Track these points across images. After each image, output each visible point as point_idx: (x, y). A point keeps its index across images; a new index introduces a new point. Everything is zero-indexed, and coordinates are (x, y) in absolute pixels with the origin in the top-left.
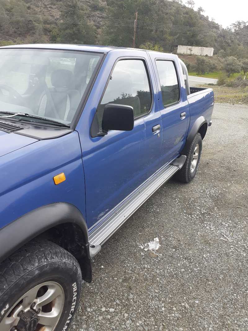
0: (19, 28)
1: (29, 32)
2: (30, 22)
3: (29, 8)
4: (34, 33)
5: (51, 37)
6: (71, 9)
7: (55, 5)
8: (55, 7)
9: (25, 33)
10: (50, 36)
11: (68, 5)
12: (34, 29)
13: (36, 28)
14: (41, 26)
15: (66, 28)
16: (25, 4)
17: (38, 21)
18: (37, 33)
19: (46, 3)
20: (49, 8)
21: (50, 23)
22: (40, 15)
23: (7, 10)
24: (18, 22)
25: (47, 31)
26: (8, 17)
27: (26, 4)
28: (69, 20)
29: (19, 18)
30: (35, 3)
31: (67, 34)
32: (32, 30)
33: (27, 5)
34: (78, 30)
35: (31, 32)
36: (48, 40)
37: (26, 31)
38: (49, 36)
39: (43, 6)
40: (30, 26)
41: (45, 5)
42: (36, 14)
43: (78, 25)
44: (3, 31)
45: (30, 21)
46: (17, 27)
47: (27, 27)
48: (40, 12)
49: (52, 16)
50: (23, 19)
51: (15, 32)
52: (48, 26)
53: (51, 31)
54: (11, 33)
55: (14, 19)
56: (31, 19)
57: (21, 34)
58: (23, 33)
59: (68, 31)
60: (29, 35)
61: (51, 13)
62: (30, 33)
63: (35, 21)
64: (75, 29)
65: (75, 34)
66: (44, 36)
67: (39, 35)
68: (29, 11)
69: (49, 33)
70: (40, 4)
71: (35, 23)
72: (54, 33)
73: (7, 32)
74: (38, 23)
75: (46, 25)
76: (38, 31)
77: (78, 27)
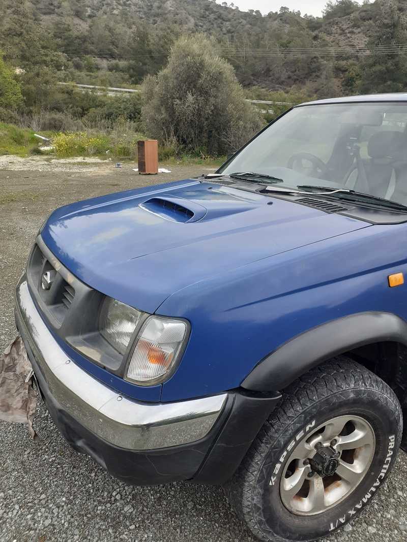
0: (295, 71)
1: (311, 75)
2: (315, 60)
3: (315, 38)
4: (318, 76)
5: (345, 80)
6: (388, 30)
7: (359, 27)
8: (359, 30)
9: (305, 78)
10: (343, 79)
11: (384, 24)
12: (319, 70)
13: (322, 68)
14: (331, 64)
15: (374, 64)
16: (310, 32)
17: (327, 57)
18: (323, 77)
19: (344, 27)
20: (349, 33)
21: (347, 58)
22: (332, 46)
23: (282, 45)
24: (295, 62)
25: (340, 70)
26: (283, 56)
27: (312, 33)
28: (382, 50)
29: (300, 56)
30: (326, 29)
31: (374, 72)
32: (315, 72)
33: (314, 34)
34: (396, 65)
35: (314, 74)
36: (341, 86)
37: (306, 74)
38: (342, 78)
39: (339, 31)
40: (314, 65)
41: (343, 30)
42: (325, 45)
43: (397, 55)
44: (272, 77)
45: (315, 57)
46: (293, 70)
47: (309, 68)
48: (332, 42)
49: (353, 46)
50: (304, 56)
51: (289, 78)
52: (343, 63)
53: (346, 71)
54: (283, 79)
55: (291, 57)
56: (317, 54)
57: (298, 80)
58: (301, 78)
59: (378, 68)
60: (311, 80)
61: (350, 42)
62: (311, 77)
63: (322, 57)
64: (390, 63)
65: (388, 70)
66: (334, 80)
67: (326, 79)
68: (316, 42)
69: (342, 73)
70: (334, 29)
71: (322, 60)
72: (352, 73)
73: (278, 79)
74: (327, 60)
75: (339, 62)
76: (324, 73)
77: (397, 59)
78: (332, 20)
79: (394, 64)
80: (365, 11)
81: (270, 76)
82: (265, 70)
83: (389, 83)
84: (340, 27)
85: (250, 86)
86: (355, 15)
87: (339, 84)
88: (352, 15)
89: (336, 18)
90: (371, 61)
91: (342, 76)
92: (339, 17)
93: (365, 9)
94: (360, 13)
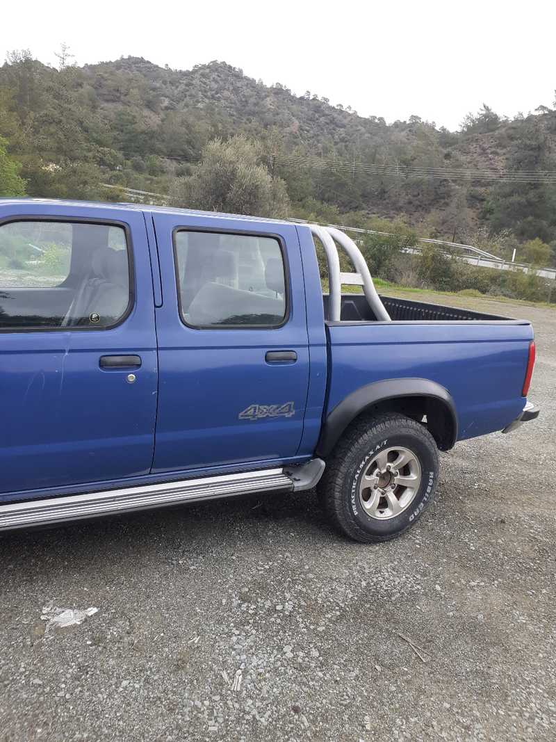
0: (419, 194)
1: (438, 202)
2: (445, 183)
3: (447, 156)
4: (447, 204)
5: (482, 212)
6: (531, 152)
7: (505, 147)
8: (504, 151)
9: (430, 204)
10: (480, 210)
11: (526, 145)
12: (449, 196)
13: (452, 194)
14: (461, 191)
15: (510, 194)
16: (440, 149)
17: (459, 180)
18: (453, 205)
19: (486, 146)
20: (491, 153)
21: (488, 184)
22: (468, 168)
23: (404, 162)
24: (418, 184)
25: (478, 199)
26: (403, 175)
27: (443, 150)
28: (522, 177)
29: (426, 178)
30: (462, 147)
31: (510, 204)
32: (444, 198)
33: (445, 151)
35: (443, 201)
36: (476, 218)
37: (433, 200)
38: (478, 209)
39: (479, 150)
40: (443, 189)
41: (484, 150)
42: (460, 166)
43: (542, 184)
44: (387, 201)
45: (445, 180)
46: (416, 193)
47: (436, 192)
48: (469, 163)
49: (495, 169)
50: (430, 177)
51: (410, 203)
52: (481, 190)
53: (483, 200)
54: (400, 204)
55: (413, 177)
56: (447, 176)
57: (420, 206)
58: (425, 205)
59: (516, 198)
60: (437, 208)
61: (491, 164)
62: (438, 205)
63: (454, 181)
64: (531, 194)
65: (530, 204)
66: (467, 210)
67: (458, 208)
68: (448, 161)
69: (479, 203)
70: (472, 148)
71: (453, 184)
72: (490, 203)
73: (394, 203)
74: (459, 185)
75: (476, 189)
76: (455, 200)
77: (541, 190)
78: (470, 136)
79: (537, 196)
80: (514, 128)
81: (385, 200)
82: (379, 190)
83: (530, 218)
84: (480, 146)
85: (357, 210)
86: (500, 131)
87: (474, 215)
88: (497, 133)
89: (476, 134)
90: (507, 190)
91: (479, 207)
92: (480, 134)
93: (514, 126)
94: (507, 130)
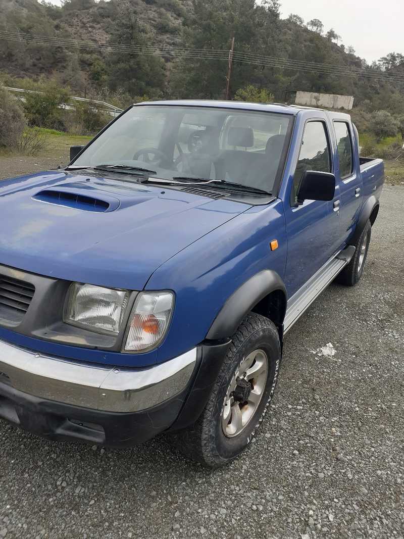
0: (40, 59)
1: (57, 65)
2: (59, 49)
3: (57, 27)
4: (64, 67)
5: (91, 74)
6: (127, 30)
7: (99, 23)
8: (99, 26)
9: (51, 67)
10: (89, 73)
11: (123, 24)
12: (65, 61)
13: (67, 59)
14: (76, 56)
15: (118, 62)
16: (51, 20)
17: (71, 48)
18: (70, 68)
19: (85, 20)
20: (90, 27)
21: (91, 52)
22: (75, 38)
23: (22, 29)
24: (39, 50)
25: (86, 64)
26: (24, 41)
27: (53, 21)
28: (123, 48)
29: (42, 44)
30: (67, 20)
31: (119, 69)
32: (61, 62)
33: (56, 22)
34: (138, 64)
35: (60, 65)
37: (52, 64)
38: (88, 72)
39: (80, 24)
40: (59, 55)
41: (83, 23)
42: (68, 36)
43: (138, 55)
44: (16, 63)
45: (59, 47)
46: (38, 57)
47: (54, 57)
48: (75, 34)
49: (95, 40)
50: (48, 45)
51: (34, 65)
52: (88, 56)
53: (91, 64)
54: (27, 66)
55: (33, 43)
56: (59, 44)
57: (44, 68)
58: (47, 67)
59: (122, 65)
60: (57, 70)
61: (92, 36)
62: (57, 67)
63: (66, 48)
64: (132, 62)
65: (132, 69)
66: (81, 73)
67: (73, 70)
68: (58, 32)
69: (88, 67)
70: (75, 21)
71: (67, 51)
72: (97, 68)
73: (22, 65)
74: (72, 52)
75: (84, 55)
76: (71, 64)
77: (138, 59)
78: (71, 12)
79: (136, 63)
80: (102, 8)
81: (13, 62)
82: (6, 54)
83: (134, 80)
84: (81, 20)
86: (94, 10)
87: (86, 77)
88: (91, 10)
89: (75, 10)
90: (115, 58)
91: (88, 69)
92: (79, 10)
93: (102, 6)
94: (98, 9)
